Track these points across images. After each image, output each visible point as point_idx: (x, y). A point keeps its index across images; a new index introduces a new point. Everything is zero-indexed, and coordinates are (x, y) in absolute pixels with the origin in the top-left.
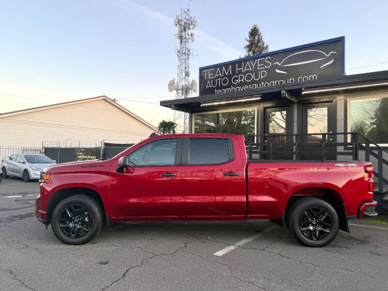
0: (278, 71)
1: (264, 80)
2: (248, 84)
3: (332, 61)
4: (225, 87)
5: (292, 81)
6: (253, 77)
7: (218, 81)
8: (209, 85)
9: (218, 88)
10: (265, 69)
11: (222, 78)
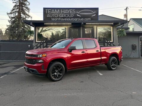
0: (78, 15)
1: (73, 18)
2: (66, 18)
3: (95, 15)
4: (56, 18)
5: (83, 19)
6: (68, 16)
7: (53, 15)
8: (48, 16)
9: (53, 18)
10: (73, 14)
11: (55, 14)
